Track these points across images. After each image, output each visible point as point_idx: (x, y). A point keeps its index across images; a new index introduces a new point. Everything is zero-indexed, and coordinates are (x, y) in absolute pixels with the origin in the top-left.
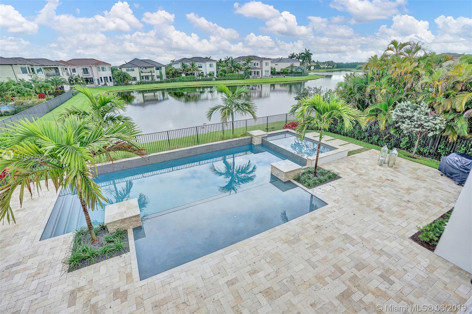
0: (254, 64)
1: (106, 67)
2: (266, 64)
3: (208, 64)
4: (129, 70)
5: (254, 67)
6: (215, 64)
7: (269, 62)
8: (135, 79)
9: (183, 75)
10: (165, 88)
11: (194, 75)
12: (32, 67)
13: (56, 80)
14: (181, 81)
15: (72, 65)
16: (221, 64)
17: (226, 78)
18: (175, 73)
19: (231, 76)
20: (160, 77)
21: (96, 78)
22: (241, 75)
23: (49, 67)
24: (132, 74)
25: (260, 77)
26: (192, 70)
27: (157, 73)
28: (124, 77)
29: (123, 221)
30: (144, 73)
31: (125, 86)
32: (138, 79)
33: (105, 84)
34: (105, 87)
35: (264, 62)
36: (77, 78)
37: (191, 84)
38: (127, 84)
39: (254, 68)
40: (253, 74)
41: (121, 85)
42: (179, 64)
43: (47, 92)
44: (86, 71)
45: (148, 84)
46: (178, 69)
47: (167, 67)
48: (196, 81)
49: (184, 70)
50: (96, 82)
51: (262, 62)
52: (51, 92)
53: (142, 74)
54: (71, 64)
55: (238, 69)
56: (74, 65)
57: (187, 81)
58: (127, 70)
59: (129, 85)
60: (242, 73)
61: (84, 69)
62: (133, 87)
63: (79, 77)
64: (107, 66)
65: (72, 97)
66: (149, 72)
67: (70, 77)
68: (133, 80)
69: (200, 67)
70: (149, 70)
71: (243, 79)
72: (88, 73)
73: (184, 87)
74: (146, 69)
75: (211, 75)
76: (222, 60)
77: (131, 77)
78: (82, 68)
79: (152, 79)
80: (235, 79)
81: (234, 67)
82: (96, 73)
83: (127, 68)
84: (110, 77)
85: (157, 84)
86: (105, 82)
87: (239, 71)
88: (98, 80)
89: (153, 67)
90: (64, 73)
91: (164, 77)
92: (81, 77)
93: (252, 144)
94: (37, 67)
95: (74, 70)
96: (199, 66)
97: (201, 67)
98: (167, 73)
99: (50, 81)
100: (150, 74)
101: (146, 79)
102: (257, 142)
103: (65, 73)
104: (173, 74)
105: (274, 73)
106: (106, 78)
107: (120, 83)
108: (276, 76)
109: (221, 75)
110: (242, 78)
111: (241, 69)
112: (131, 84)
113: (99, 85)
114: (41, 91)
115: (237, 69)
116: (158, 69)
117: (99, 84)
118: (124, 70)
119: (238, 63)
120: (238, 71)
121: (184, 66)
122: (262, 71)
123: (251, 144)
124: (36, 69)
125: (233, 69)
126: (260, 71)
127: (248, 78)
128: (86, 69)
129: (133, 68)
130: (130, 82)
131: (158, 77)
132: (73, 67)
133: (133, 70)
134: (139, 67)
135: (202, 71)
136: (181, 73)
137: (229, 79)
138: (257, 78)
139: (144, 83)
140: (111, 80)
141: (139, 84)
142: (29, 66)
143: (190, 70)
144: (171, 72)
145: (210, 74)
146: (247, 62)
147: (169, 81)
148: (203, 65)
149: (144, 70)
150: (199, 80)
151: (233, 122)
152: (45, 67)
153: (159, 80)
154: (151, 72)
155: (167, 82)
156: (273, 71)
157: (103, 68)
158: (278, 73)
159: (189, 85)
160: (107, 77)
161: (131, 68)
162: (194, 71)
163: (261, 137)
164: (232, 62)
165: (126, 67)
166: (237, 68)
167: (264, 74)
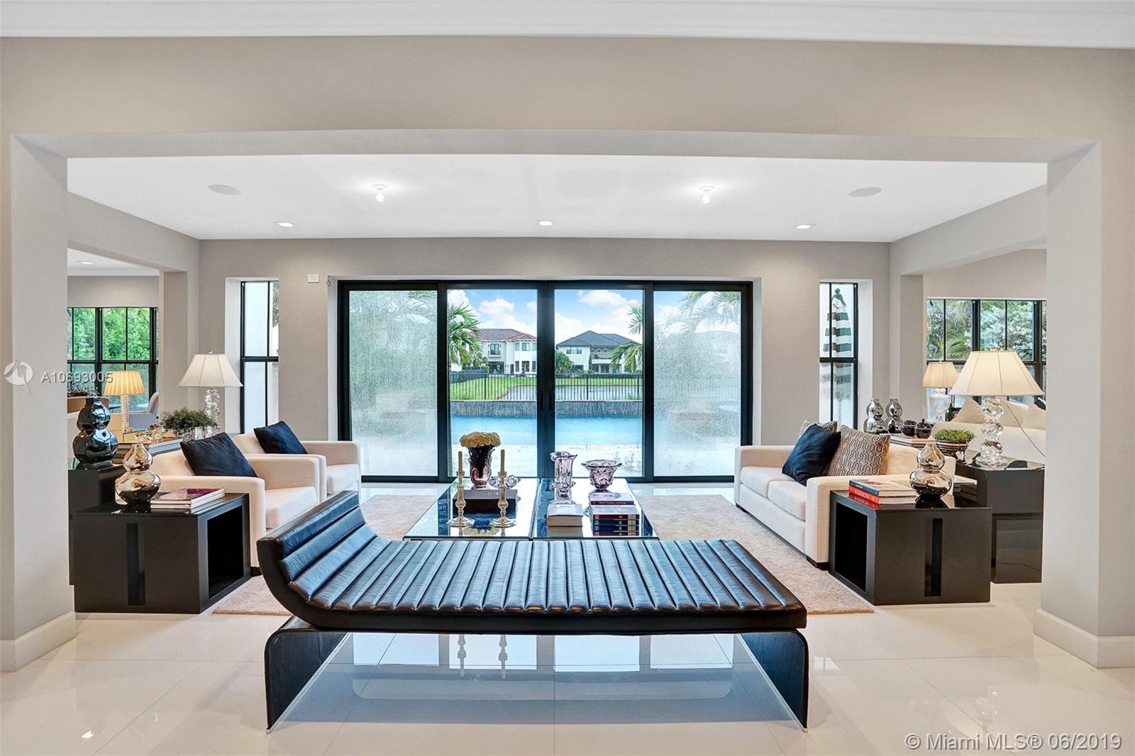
4: (572, 351)
8: (580, 367)
21: (509, 362)
24: (574, 359)
30: (601, 358)
32: (586, 368)
33: (523, 375)
44: (494, 349)
45: (604, 378)
50: (508, 369)
53: (595, 362)
58: (569, 351)
59: (564, 378)
64: (532, 342)
66: (610, 358)
72: (497, 353)
74: (605, 351)
82: (510, 354)
83: (569, 348)
86: (523, 370)
88: (512, 366)
92: (483, 358)
100: (611, 361)
106: (525, 364)
113: (512, 376)
117: (513, 374)
128: (497, 345)
129: (579, 348)
133: (579, 352)
134: (591, 347)
149: (601, 353)
157: (524, 345)
160: (528, 362)
161: (575, 348)
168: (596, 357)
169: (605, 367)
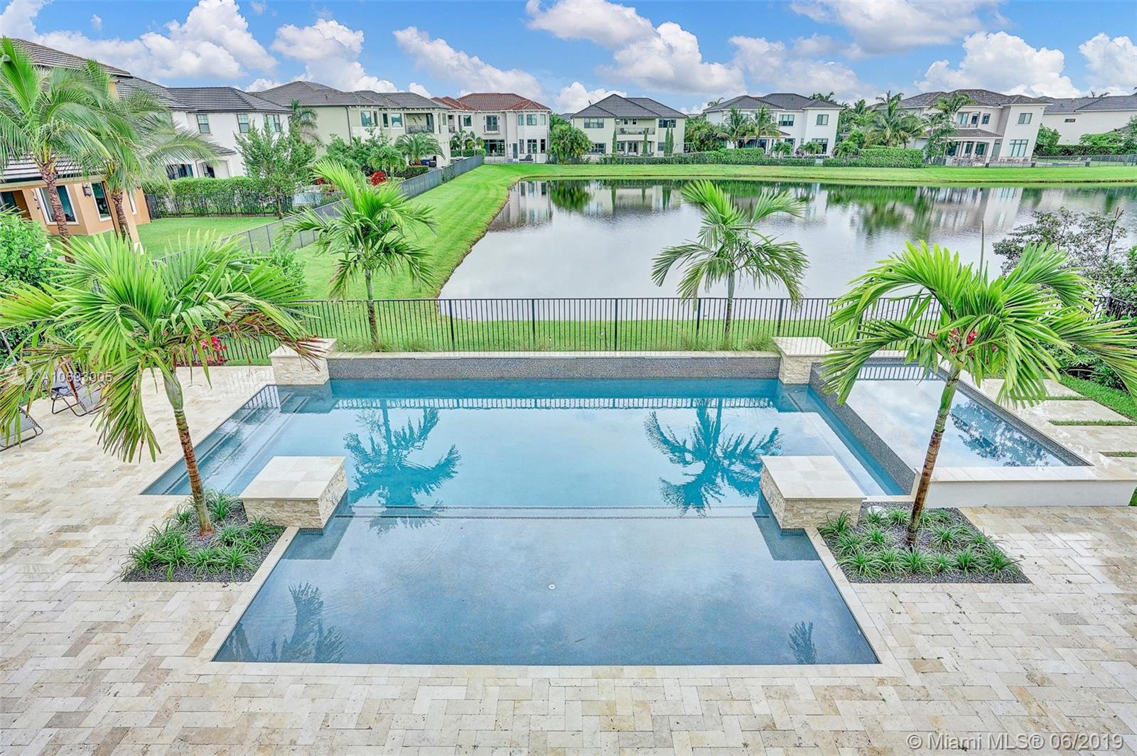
0: (975, 119)
1: (538, 116)
2: (1022, 119)
3: (812, 114)
4: (591, 125)
5: (973, 127)
6: (833, 116)
7: (1038, 111)
8: (600, 147)
9: (730, 146)
10: (673, 178)
11: (763, 145)
12: (385, 112)
13: (416, 143)
14: (719, 161)
15: (466, 108)
16: (858, 116)
17: (859, 162)
18: (708, 137)
19: (879, 155)
20: (667, 146)
21: (511, 140)
22: (915, 155)
23: (416, 111)
24: (594, 136)
25: (987, 161)
26: (757, 132)
27: (659, 135)
28: (572, 143)
29: (280, 503)
30: (629, 133)
31: (573, 166)
32: (609, 150)
33: (529, 158)
34: (526, 165)
35: (1015, 112)
36: (469, 140)
37: (746, 173)
38: (577, 161)
39: (965, 133)
40: (961, 152)
41: (562, 162)
42: (725, 113)
43: (392, 170)
44: (491, 123)
45: (631, 163)
46: (718, 127)
47: (690, 120)
48: (763, 164)
49: (734, 131)
50: (510, 151)
51: (1006, 112)
52: (400, 169)
53: (620, 138)
54: (464, 106)
55: (906, 134)
56: (470, 109)
57: (736, 163)
58: (587, 126)
59: (581, 163)
60: (917, 146)
61: (489, 118)
62: (591, 169)
63: (473, 136)
64: (539, 113)
65: (439, 185)
66: (640, 133)
67: (454, 137)
68: (593, 151)
69: (785, 124)
70: (641, 126)
71: (919, 167)
72: (495, 128)
73: (726, 178)
74: (634, 123)
75: (813, 149)
76: (867, 104)
77: (590, 142)
78: (485, 115)
79: (645, 151)
80: (889, 166)
81: (895, 126)
82: (513, 130)
83: (587, 120)
84: (543, 141)
85: (651, 166)
86: (529, 151)
87: (910, 139)
88: (515, 145)
89: (653, 119)
90: (442, 126)
91: (678, 149)
92: (476, 137)
93: (777, 378)
94: (393, 111)
95: (468, 121)
96: (786, 119)
97: (791, 124)
98: (688, 139)
99: (407, 145)
100: (642, 138)
101: (629, 151)
102: (792, 374)
103: (445, 128)
104: (702, 142)
105: (1046, 149)
106: (532, 142)
107: (562, 157)
108: (1050, 163)
109: (845, 150)
110: (916, 162)
111: (915, 133)
112: (587, 162)
113: (514, 160)
114: (381, 167)
115: (902, 133)
116: (664, 124)
117: (515, 156)
118: (578, 125)
119: (910, 113)
120: (904, 140)
121: (736, 120)
122: (998, 144)
123: (773, 378)
124: (392, 115)
125: (888, 132)
126: (991, 141)
127: (940, 162)
128: (495, 118)
129: (601, 120)
130: (585, 157)
131: (660, 148)
132: (467, 113)
133: (601, 126)
134: (616, 118)
135: (788, 137)
136: (723, 139)
137: (869, 165)
138: (971, 167)
139: (621, 161)
140: (543, 147)
141: (606, 163)
142: (377, 109)
143: (752, 130)
144: (697, 134)
145: (810, 146)
146: (946, 111)
147: (685, 159)
148: (797, 117)
149: (630, 127)
150: (772, 163)
151: (729, 299)
152: (408, 112)
153: (661, 154)
154: (646, 132)
155: (680, 163)
156: (1046, 142)
157: (530, 118)
158: (1068, 152)
159: (740, 176)
160: (535, 141)
161: (596, 121)
162: (764, 133)
163: (809, 362)
164: (890, 110)
165: (585, 117)
166: (903, 129)
167: (1005, 152)
168: (623, 132)
169: (633, 145)
